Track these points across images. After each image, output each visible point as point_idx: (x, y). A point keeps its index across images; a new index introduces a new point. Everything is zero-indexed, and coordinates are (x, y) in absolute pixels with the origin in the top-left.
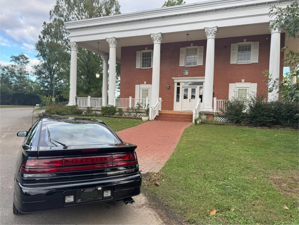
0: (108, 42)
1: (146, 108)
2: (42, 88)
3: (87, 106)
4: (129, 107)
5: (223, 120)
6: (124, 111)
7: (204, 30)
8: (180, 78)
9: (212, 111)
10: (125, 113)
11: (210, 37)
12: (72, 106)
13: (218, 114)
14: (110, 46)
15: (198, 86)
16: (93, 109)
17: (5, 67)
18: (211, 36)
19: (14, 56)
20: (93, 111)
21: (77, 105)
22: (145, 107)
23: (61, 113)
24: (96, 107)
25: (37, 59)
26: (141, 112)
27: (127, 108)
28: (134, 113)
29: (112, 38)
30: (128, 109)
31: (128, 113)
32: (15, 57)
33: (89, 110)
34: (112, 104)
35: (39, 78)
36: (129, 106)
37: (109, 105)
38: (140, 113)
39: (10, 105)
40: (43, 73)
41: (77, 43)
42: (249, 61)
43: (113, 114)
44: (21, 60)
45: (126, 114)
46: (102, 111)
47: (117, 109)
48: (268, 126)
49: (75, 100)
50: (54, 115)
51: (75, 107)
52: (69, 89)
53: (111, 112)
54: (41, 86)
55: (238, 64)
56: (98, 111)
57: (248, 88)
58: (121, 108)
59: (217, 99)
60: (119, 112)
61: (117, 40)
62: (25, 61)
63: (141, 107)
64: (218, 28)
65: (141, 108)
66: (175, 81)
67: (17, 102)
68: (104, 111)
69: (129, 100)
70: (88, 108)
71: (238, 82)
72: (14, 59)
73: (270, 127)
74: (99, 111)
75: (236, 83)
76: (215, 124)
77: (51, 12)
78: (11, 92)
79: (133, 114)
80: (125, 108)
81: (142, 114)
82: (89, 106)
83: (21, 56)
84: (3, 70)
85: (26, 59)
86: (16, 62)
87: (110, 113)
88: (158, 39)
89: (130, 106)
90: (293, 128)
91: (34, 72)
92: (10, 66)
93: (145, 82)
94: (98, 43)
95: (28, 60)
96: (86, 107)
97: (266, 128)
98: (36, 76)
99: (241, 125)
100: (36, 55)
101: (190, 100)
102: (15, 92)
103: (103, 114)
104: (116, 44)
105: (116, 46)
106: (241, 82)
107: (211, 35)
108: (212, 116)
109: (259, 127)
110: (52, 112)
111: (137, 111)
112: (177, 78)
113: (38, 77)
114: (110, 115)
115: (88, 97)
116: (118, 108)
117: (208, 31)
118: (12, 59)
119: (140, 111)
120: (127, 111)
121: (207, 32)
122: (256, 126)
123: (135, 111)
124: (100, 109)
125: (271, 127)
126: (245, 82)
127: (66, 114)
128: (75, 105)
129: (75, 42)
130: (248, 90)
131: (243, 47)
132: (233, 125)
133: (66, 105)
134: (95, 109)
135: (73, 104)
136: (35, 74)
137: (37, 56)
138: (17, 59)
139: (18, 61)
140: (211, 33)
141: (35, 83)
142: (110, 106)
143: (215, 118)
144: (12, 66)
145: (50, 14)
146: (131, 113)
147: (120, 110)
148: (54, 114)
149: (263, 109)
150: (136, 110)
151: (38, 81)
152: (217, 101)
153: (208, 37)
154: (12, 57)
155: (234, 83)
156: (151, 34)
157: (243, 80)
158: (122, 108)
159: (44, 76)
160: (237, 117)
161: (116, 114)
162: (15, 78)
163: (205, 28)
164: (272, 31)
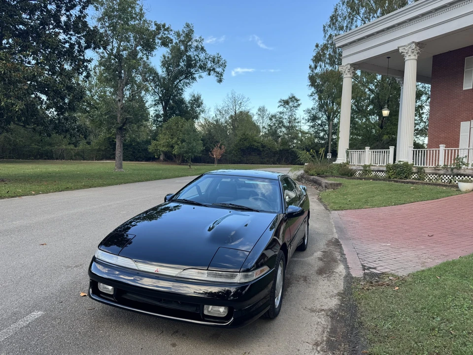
0: (402, 52)
2: (316, 140)
4: (438, 165)
6: (427, 171)
10: (430, 176)
12: (341, 164)
14: (406, 59)
16: (372, 168)
17: (272, 116)
19: (283, 99)
20: (373, 171)
21: (348, 163)
23: (323, 174)
24: (378, 164)
25: (311, 99)
26: (465, 173)
27: (434, 166)
28: (448, 176)
29: (409, 44)
30: (437, 168)
31: (436, 176)
32: (283, 101)
33: (367, 171)
34: (405, 160)
35: (312, 127)
36: (438, 163)
38: (462, 177)
39: (276, 164)
40: (319, 119)
41: (352, 65)
43: (406, 177)
44: (291, 104)
45: (432, 177)
46: (387, 172)
47: (414, 169)
49: (346, 155)
50: (313, 177)
51: (345, 166)
52: (339, 138)
53: (404, 174)
54: (316, 137)
56: (380, 171)
58: (422, 166)
60: (417, 173)
61: (420, 45)
62: (296, 104)
63: (464, 164)
67: (284, 160)
68: (391, 172)
69: (439, 151)
70: (365, 166)
72: (282, 104)
74: (382, 171)
77: (324, 27)
78: (277, 147)
79: (447, 178)
80: (431, 166)
81: (466, 177)
82: (367, 163)
83: (291, 98)
84: (271, 119)
85: (297, 100)
86: (284, 107)
87: (402, 175)
89: (441, 163)
91: (307, 118)
92: (278, 113)
94: (389, 58)
95: (299, 102)
96: (362, 166)
98: (309, 124)
100: (310, 94)
102: (282, 148)
103: (390, 177)
104: (418, 53)
105: (418, 56)
110: (311, 172)
111: (455, 171)
113: (312, 124)
114: (400, 178)
115: (365, 149)
116: (417, 166)
118: (280, 104)
119: (462, 172)
120: (434, 172)
123: (450, 172)
128: (345, 161)
129: (349, 64)
133: (333, 163)
134: (376, 168)
135: (342, 161)
136: (308, 121)
137: (311, 96)
138: (286, 102)
139: (287, 106)
141: (307, 133)
142: (402, 163)
144: (280, 113)
145: (324, 30)
146: (442, 176)
147: (420, 171)
148: (313, 175)
150: (453, 169)
151: (312, 131)
154: (280, 102)
158: (425, 166)
159: (320, 122)
161: (413, 177)
162: (284, 129)
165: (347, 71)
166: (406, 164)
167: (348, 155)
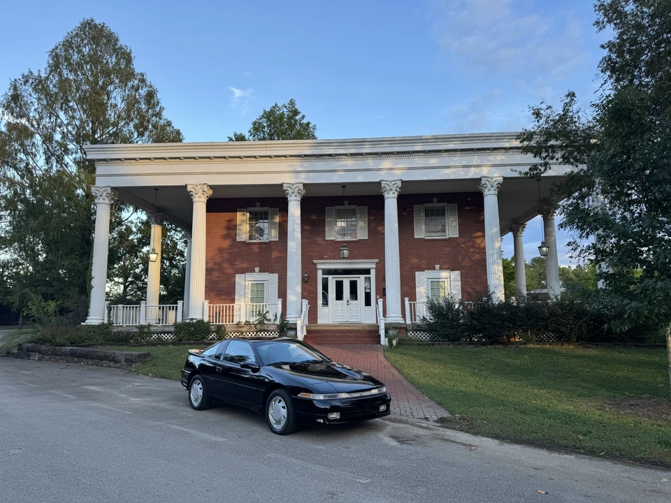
0: (191, 191)
1: (278, 322)
3: (138, 324)
4: (239, 321)
5: (426, 336)
6: (228, 329)
7: (379, 183)
8: (329, 261)
9: (404, 322)
10: (231, 335)
11: (389, 196)
12: (99, 326)
13: (418, 326)
14: (195, 200)
15: (363, 277)
16: (152, 329)
18: (391, 195)
20: (154, 334)
21: (110, 324)
22: (275, 320)
24: (161, 324)
26: (268, 329)
28: (252, 333)
29: (200, 185)
30: (238, 325)
31: (238, 334)
33: (144, 333)
34: (199, 317)
36: (239, 319)
37: (192, 319)
38: (266, 333)
41: (114, 189)
42: (443, 234)
43: (203, 338)
46: (175, 333)
47: (212, 327)
49: (106, 311)
51: (106, 328)
52: (91, 287)
53: (200, 334)
55: (426, 238)
56: (164, 333)
57: (445, 280)
58: (221, 323)
59: (409, 301)
60: (216, 332)
63: (267, 320)
64: (403, 182)
65: (266, 322)
66: (318, 267)
68: (182, 332)
69: (239, 305)
70: (141, 327)
71: (430, 269)
74: (168, 333)
75: (426, 271)
76: (419, 345)
79: (250, 335)
80: (231, 323)
81: (270, 333)
82: (143, 323)
88: (296, 193)
89: (243, 320)
93: (257, 269)
96: (136, 326)
97: (499, 347)
99: (460, 344)
101: (348, 301)
103: (181, 340)
106: (434, 269)
107: (391, 192)
108: (404, 331)
109: (489, 347)
111: (259, 327)
112: (322, 261)
115: (140, 304)
116: (215, 323)
117: (386, 186)
119: (265, 327)
120: (236, 329)
121: (384, 187)
123: (254, 329)
124: (172, 329)
126: (441, 268)
127: (98, 344)
128: (106, 322)
129: (109, 187)
130: (446, 282)
131: (433, 211)
132: (449, 345)
133: (82, 324)
134: (158, 329)
135: (101, 322)
140: (391, 190)
142: (195, 321)
143: (409, 334)
146: (244, 334)
147: (220, 329)
149: (492, 316)
150: (256, 325)
152: (411, 304)
153: (386, 195)
156: (283, 183)
157: (437, 267)
158: (224, 323)
160: (455, 330)
161: (211, 337)
163: (382, 180)
164: (486, 192)
165: (104, 195)
166: (201, 322)
167: (109, 313)
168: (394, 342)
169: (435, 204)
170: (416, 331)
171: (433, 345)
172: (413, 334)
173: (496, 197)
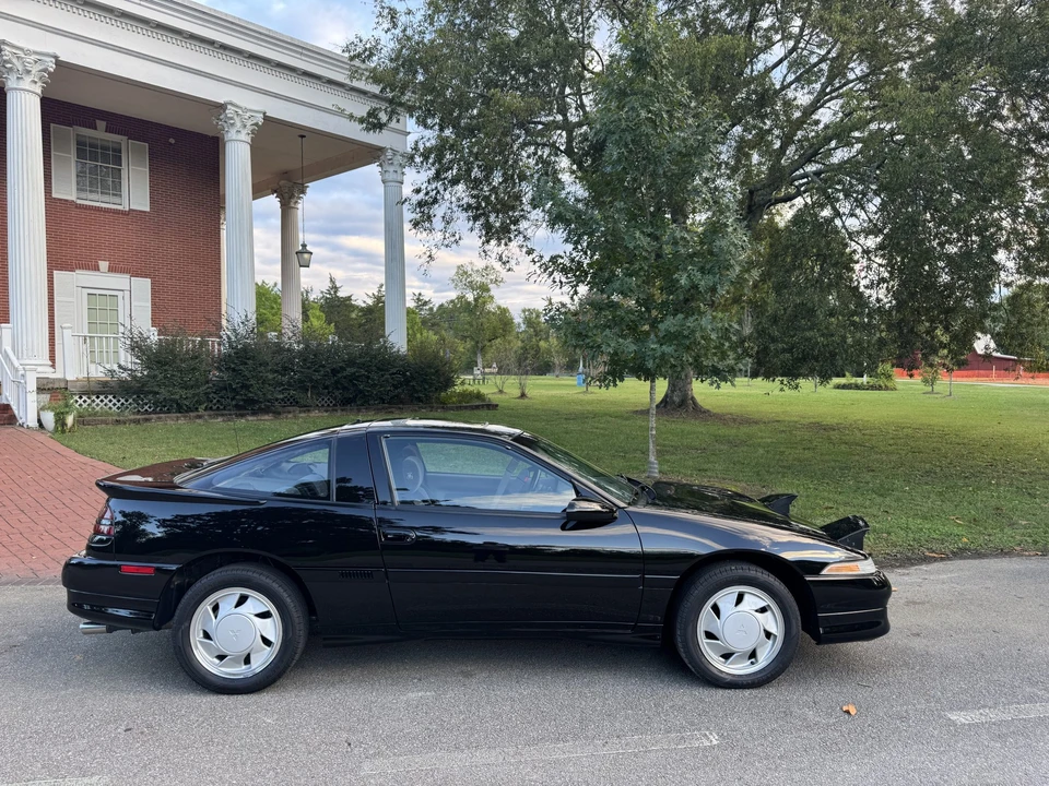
9: (57, 375)
11: (20, 85)
18: (26, 83)
42: (117, 200)
48: (274, 413)
55: (79, 202)
57: (120, 294)
64: (61, 64)
71: (87, 268)
73: (277, 414)
75: (77, 271)
90: (327, 411)
97: (266, 417)
99: (200, 417)
106: (97, 268)
107: (28, 79)
109: (250, 418)
117: (15, 61)
121: (9, 61)
122: (242, 416)
125: (279, 413)
126: (111, 269)
130: (120, 298)
131: (96, 146)
132: (178, 418)
140: (28, 72)
143: (72, 401)
155: (72, 270)
157: (104, 265)
164: (231, 135)
168: (70, 420)
169: (100, 134)
170: (106, 394)
171: (147, 420)
172: (89, 401)
173: (249, 147)
